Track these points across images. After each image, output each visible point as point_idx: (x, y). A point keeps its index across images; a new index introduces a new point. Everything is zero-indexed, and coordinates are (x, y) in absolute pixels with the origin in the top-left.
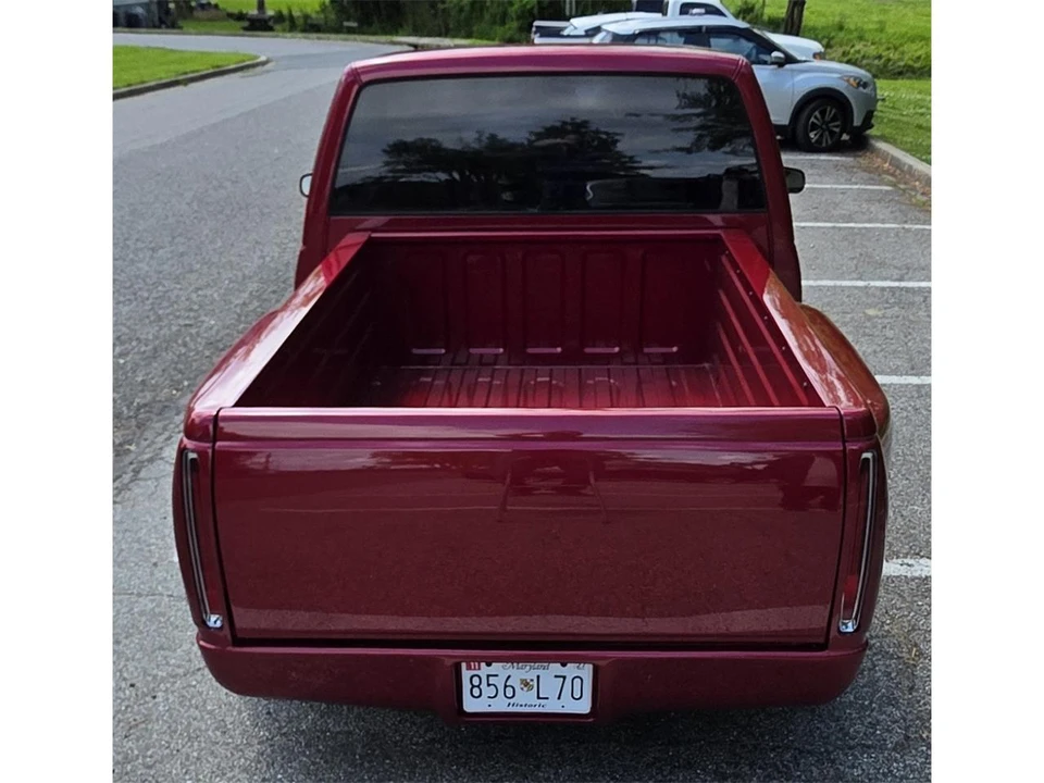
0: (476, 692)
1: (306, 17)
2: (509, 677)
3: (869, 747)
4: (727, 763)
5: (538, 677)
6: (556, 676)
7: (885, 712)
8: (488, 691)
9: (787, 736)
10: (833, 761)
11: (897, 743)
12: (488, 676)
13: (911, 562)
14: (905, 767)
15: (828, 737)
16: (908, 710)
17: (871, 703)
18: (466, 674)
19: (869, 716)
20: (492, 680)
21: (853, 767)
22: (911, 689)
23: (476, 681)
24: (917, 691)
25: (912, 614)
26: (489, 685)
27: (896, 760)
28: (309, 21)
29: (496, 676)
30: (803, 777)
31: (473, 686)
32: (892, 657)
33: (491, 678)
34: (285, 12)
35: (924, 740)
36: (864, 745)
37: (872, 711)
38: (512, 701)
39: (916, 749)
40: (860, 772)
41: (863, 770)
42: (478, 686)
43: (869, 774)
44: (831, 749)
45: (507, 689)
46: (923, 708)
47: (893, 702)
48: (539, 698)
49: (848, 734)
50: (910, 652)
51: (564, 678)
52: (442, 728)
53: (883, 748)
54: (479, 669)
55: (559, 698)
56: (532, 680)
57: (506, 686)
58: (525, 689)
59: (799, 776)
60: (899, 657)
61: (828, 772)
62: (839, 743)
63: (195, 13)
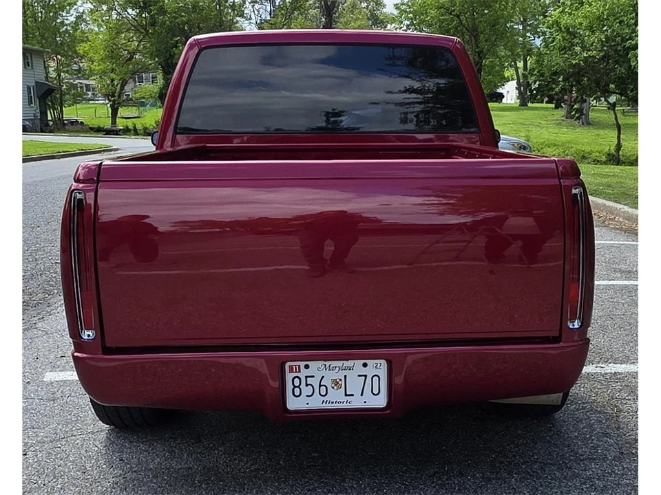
0: (297, 391)
1: (145, 129)
2: (323, 377)
3: (595, 459)
4: (490, 472)
5: (345, 376)
6: (359, 376)
7: (602, 441)
8: (307, 391)
9: (533, 456)
10: (570, 468)
11: (615, 457)
12: (307, 377)
13: (602, 366)
14: (624, 469)
15: (563, 455)
16: (619, 439)
17: (591, 437)
18: (289, 376)
19: (591, 443)
20: (310, 381)
21: (585, 470)
22: (618, 428)
23: (297, 382)
24: (622, 429)
25: (610, 391)
26: (307, 385)
27: (616, 465)
28: (147, 131)
29: (313, 377)
30: (549, 477)
31: (295, 387)
32: (600, 412)
33: (308, 379)
34: (131, 127)
35: (634, 454)
36: (590, 459)
37: (593, 440)
38: (325, 399)
39: (629, 459)
40: (591, 473)
41: (593, 472)
42: (298, 387)
43: (597, 474)
44: (567, 461)
45: (322, 387)
46: (629, 438)
47: (607, 435)
48: (346, 395)
49: (577, 453)
50: (613, 410)
51: (366, 376)
52: (265, 463)
53: (605, 459)
54: (300, 372)
55: (362, 395)
56: (341, 380)
57: (320, 386)
58: (335, 388)
59: (547, 477)
60: (605, 413)
61: (567, 473)
62: (572, 458)
63: (66, 127)
